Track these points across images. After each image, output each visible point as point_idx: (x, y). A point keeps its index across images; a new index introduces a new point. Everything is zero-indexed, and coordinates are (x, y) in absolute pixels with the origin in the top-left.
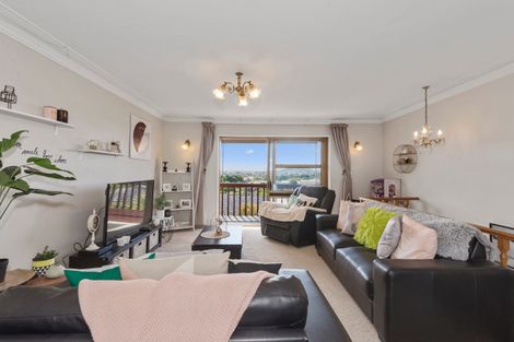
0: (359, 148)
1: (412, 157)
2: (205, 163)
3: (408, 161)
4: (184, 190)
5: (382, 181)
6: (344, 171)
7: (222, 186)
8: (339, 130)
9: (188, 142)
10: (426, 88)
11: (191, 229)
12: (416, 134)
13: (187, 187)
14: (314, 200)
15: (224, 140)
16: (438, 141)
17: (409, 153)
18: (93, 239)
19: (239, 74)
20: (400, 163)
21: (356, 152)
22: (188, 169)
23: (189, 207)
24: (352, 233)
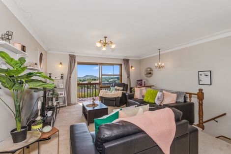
0: (133, 68)
1: (151, 72)
2: (71, 74)
3: (150, 73)
4: (60, 87)
5: (142, 80)
6: (128, 77)
7: (79, 84)
8: (126, 61)
9: (61, 63)
10: (159, 49)
11: (65, 106)
12: (156, 64)
13: (62, 86)
14: (122, 88)
15: (79, 63)
16: (162, 67)
17: (150, 70)
18: (39, 114)
19: (106, 37)
20: (147, 74)
21: (132, 70)
22: (62, 77)
23: (63, 95)
24: (142, 99)
